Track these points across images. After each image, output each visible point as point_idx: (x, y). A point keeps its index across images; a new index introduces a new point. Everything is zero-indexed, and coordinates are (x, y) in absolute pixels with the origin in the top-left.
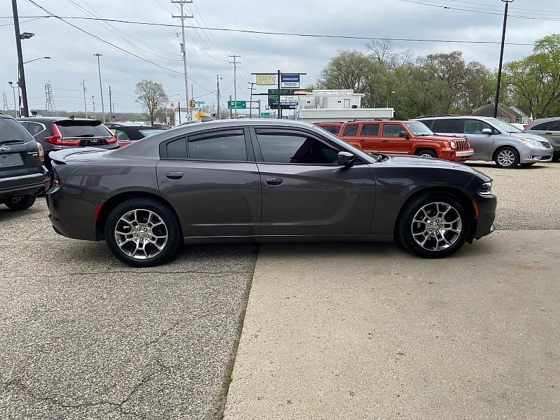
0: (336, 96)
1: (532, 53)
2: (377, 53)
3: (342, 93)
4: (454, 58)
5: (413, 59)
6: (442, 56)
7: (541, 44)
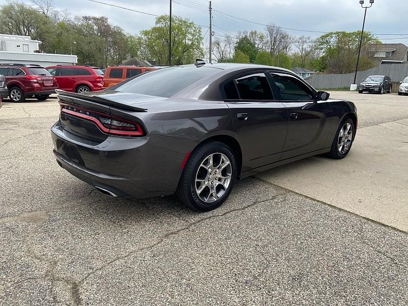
0: (14, 41)
1: (154, 25)
2: (42, 8)
3: (20, 38)
4: (103, 21)
5: (72, 18)
6: (94, 19)
7: (159, 20)
